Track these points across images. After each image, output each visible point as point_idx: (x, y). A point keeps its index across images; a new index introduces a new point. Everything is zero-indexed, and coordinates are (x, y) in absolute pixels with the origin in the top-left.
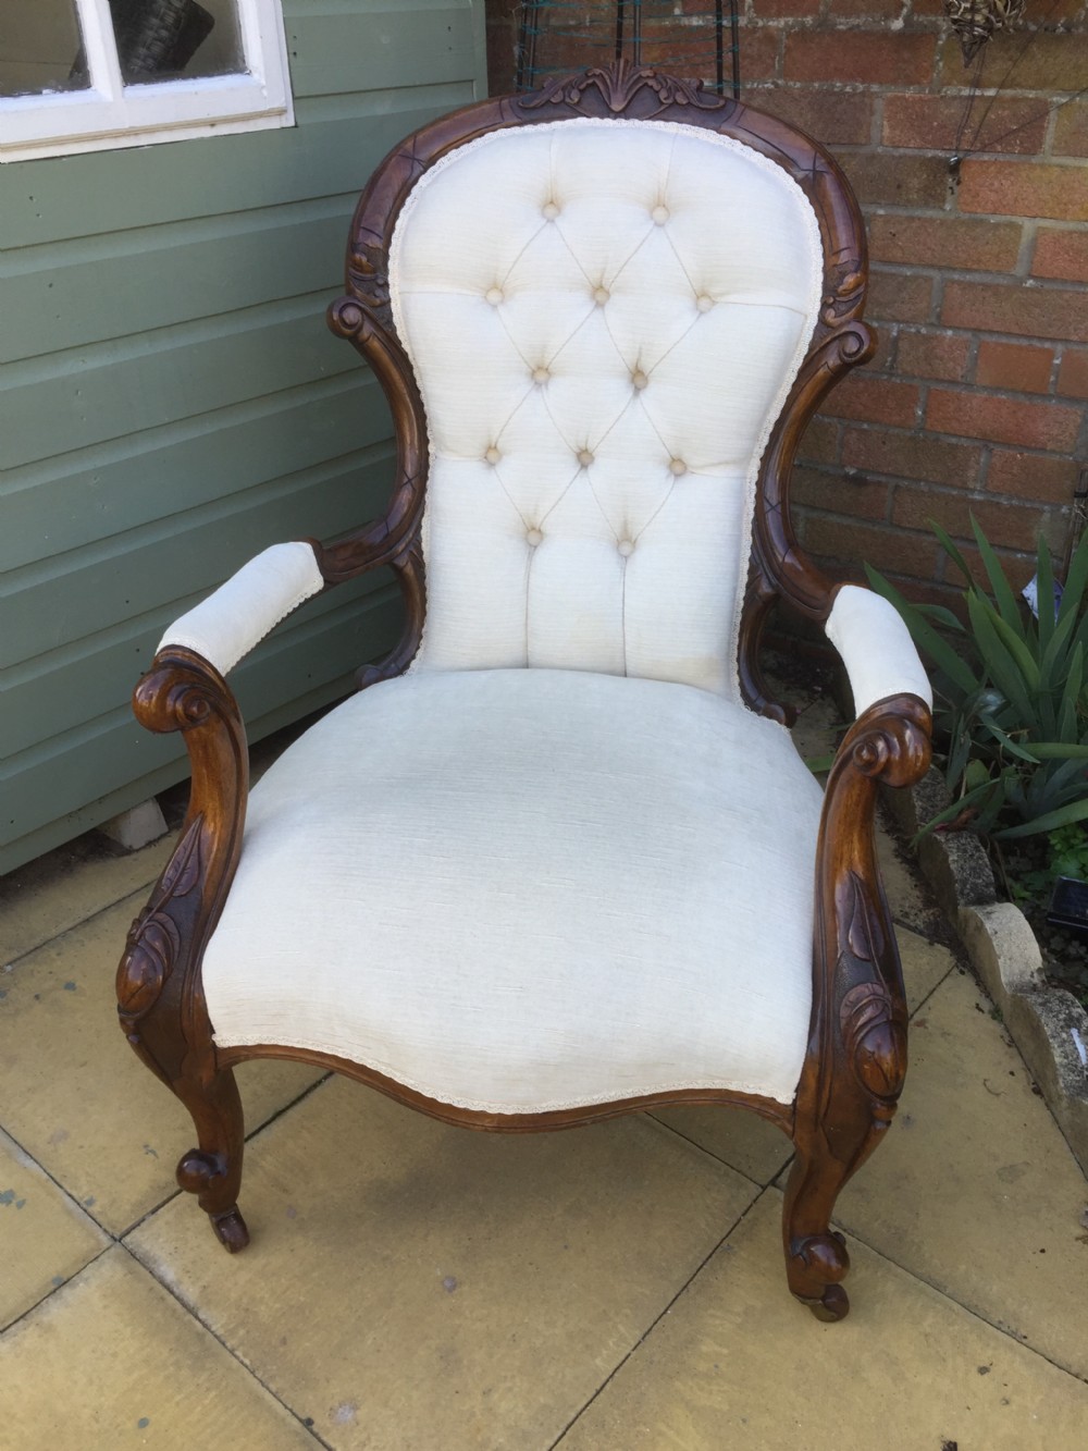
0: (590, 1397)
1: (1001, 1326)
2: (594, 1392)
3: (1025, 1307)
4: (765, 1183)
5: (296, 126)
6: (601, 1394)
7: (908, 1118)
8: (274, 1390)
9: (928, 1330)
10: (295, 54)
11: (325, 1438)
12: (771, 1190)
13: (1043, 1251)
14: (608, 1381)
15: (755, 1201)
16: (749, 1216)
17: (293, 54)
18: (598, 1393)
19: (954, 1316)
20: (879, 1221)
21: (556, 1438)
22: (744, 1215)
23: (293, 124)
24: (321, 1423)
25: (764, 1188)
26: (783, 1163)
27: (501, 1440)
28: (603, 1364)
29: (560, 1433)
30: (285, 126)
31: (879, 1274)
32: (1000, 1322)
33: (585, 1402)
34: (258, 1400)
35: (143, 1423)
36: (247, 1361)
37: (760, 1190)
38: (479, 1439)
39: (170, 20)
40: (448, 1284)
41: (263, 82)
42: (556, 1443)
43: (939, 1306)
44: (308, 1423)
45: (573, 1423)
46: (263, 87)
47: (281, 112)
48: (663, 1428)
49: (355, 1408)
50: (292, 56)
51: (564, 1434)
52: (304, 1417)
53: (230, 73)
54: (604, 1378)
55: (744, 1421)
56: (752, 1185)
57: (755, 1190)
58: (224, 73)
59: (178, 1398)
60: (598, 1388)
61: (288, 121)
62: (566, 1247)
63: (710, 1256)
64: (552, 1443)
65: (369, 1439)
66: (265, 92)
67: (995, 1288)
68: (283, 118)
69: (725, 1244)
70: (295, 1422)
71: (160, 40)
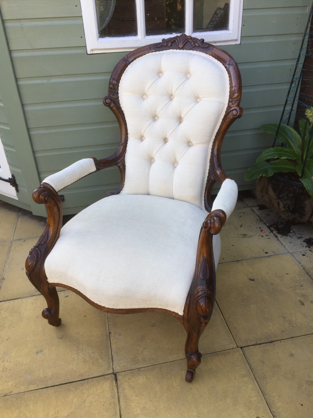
0: (163, 362)
1: (273, 412)
2: (165, 362)
3: (284, 413)
4: (239, 346)
5: (240, 44)
6: (166, 363)
7: (293, 355)
8: (109, 324)
9: (252, 400)
10: (244, 25)
11: (111, 337)
12: (239, 349)
13: (302, 405)
14: (169, 362)
15: (233, 349)
16: (229, 351)
17: (243, 25)
18: (165, 363)
19: (262, 402)
20: (262, 372)
21: (151, 365)
22: (228, 350)
23: (239, 43)
24: (112, 334)
25: (238, 347)
26: (248, 345)
27: (140, 358)
28: (171, 358)
29: (152, 365)
30: (236, 44)
31: (250, 382)
32: (274, 412)
33: (161, 363)
34: (105, 324)
35: (85, 316)
36: (108, 316)
37: (237, 347)
38: (136, 356)
39: (219, 16)
40: (153, 325)
41: (232, 33)
42: (150, 366)
43: (260, 398)
44: (110, 333)
45: (156, 365)
46: (231, 34)
47: (236, 40)
48: (173, 378)
49: (120, 336)
50: (243, 26)
51: (153, 365)
52: (110, 332)
53: (224, 30)
54: (169, 361)
55: (191, 388)
56: (235, 345)
57: (235, 346)
58: (222, 30)
59: (93, 315)
60: (166, 362)
61: (238, 42)
62: (182, 332)
63: (212, 353)
64: (149, 365)
65: (117, 342)
66: (231, 35)
67: (279, 404)
68: (237, 41)
69: (217, 353)
70: (108, 332)
71: (216, 20)
